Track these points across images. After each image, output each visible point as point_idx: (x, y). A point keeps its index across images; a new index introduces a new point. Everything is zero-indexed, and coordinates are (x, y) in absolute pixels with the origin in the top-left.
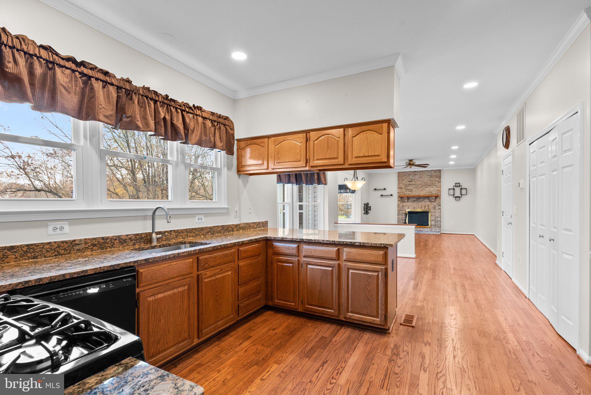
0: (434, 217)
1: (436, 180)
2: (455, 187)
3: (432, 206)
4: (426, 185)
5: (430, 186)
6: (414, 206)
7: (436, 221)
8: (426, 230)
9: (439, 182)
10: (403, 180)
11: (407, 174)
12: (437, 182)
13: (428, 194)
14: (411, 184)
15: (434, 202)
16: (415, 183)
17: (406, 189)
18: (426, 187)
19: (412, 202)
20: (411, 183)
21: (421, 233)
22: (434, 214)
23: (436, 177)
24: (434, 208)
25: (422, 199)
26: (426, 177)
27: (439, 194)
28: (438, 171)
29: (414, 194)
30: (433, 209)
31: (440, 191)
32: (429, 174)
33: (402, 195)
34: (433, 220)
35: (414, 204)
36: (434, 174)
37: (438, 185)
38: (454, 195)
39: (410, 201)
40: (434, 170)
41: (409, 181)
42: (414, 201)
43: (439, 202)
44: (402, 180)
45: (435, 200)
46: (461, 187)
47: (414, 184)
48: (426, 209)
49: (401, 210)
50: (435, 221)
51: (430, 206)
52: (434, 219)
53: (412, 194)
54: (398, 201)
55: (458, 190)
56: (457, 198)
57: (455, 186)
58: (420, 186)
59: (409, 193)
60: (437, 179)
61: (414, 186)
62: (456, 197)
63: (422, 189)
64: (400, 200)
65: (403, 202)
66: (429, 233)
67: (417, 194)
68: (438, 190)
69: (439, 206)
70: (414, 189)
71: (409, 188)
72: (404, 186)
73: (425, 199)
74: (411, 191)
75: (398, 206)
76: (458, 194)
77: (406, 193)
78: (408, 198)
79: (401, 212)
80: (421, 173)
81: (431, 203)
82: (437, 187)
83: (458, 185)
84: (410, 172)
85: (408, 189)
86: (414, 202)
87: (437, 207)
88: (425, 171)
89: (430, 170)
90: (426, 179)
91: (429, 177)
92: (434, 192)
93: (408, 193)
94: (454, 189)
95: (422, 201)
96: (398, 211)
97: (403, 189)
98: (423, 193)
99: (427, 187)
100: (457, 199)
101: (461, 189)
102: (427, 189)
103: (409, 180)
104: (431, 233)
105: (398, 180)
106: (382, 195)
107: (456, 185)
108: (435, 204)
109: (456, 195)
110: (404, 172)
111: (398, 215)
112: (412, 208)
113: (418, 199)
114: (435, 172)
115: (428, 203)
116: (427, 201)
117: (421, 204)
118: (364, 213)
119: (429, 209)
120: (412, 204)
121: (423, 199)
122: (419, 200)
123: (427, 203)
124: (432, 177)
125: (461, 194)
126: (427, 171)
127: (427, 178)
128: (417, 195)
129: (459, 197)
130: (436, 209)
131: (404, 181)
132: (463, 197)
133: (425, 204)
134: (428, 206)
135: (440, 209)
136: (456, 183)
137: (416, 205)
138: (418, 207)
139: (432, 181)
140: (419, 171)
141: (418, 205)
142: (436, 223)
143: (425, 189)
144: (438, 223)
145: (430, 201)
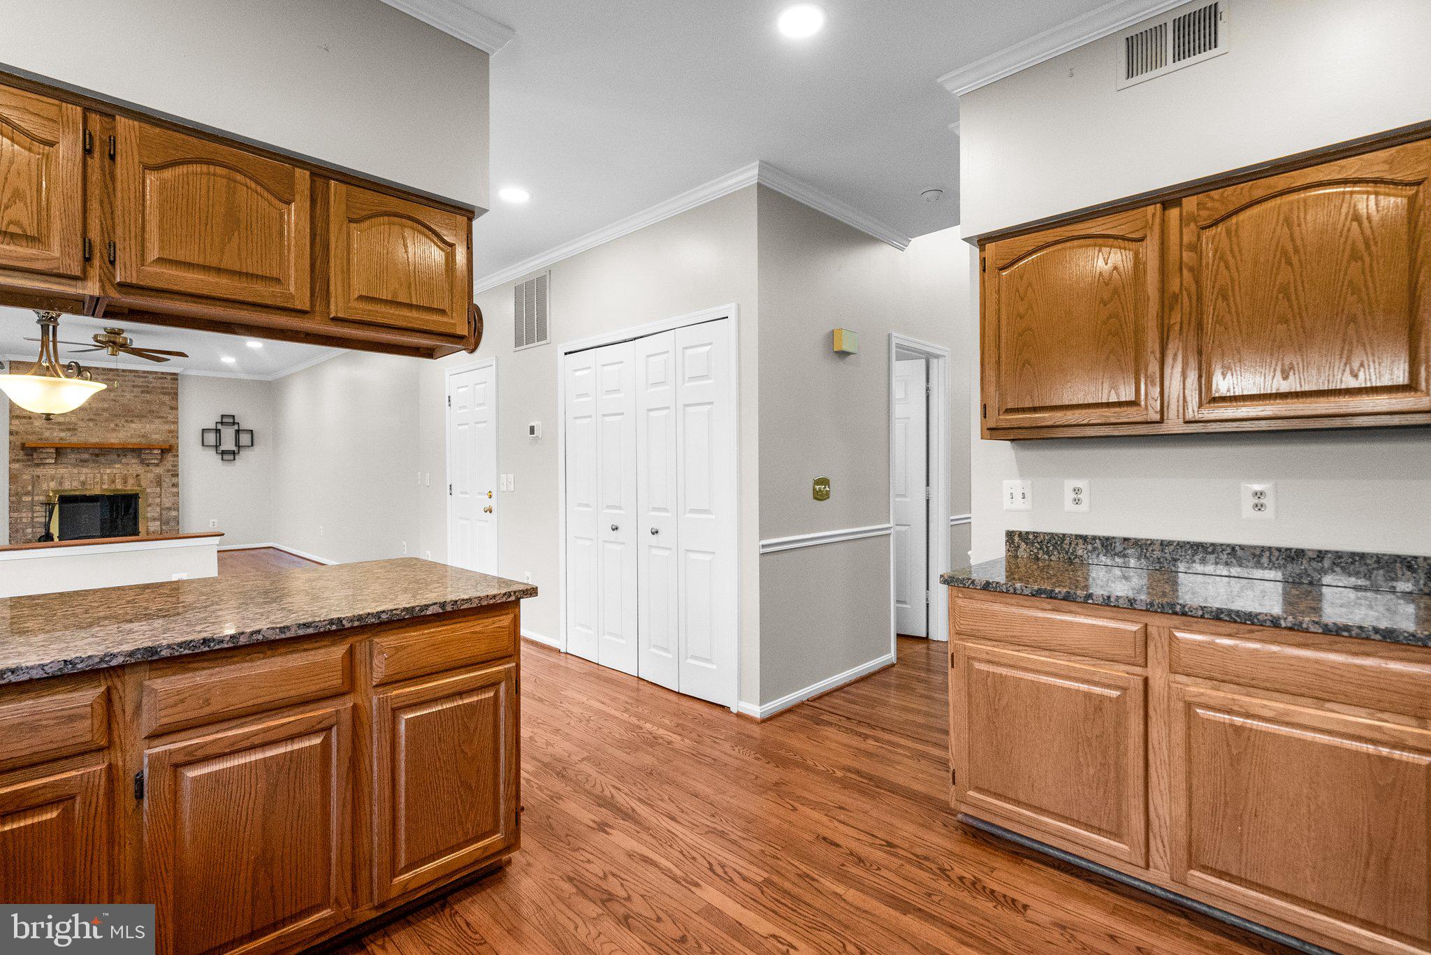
0: (158, 509)
1: (163, 403)
2: (219, 427)
3: (151, 476)
5: (141, 417)
6: (82, 478)
7: (164, 518)
9: (172, 408)
12: (167, 409)
13: (134, 441)
15: (157, 465)
18: (127, 421)
19: (75, 465)
22: (158, 500)
23: (165, 394)
24: (159, 482)
25: (113, 456)
27: (172, 441)
28: (169, 377)
29: (83, 440)
30: (154, 484)
31: (174, 434)
32: (139, 381)
33: (31, 441)
34: (154, 519)
35: (85, 471)
36: (158, 384)
37: (170, 417)
38: (216, 446)
39: (65, 460)
40: (156, 373)
42: (84, 460)
43: (173, 466)
45: (161, 460)
46: (236, 427)
48: (130, 487)
49: (27, 494)
50: (160, 519)
51: (142, 477)
52: (156, 515)
53: (76, 440)
54: (13, 461)
55: (228, 434)
56: (229, 456)
57: (222, 423)
58: (106, 415)
59: (64, 434)
60: (166, 399)
61: (83, 415)
62: (223, 453)
63: (112, 425)
64: (21, 456)
65: (39, 465)
67: (94, 440)
68: (170, 432)
69: (173, 476)
70: (83, 424)
71: (63, 419)
73: (125, 456)
74: (70, 430)
75: (15, 477)
76: (228, 444)
77: (49, 434)
78: (59, 451)
79: (26, 499)
80: (111, 377)
81: (147, 469)
82: (166, 422)
83: (228, 420)
85: (61, 424)
86: (82, 466)
87: (167, 480)
88: (124, 371)
89: (144, 372)
90: (128, 395)
91: (139, 390)
92: (154, 437)
93: (59, 436)
94: (218, 431)
95: (115, 462)
96: (15, 494)
97: (39, 423)
98: (116, 438)
99: (132, 422)
100: (226, 457)
101: (238, 432)
102: (133, 425)
107: (225, 420)
108: (158, 470)
109: (223, 448)
112: (76, 483)
113: (97, 455)
114: (161, 378)
115: (136, 469)
116: (134, 461)
117: (108, 471)
119: (139, 485)
120: (76, 471)
121: (118, 456)
122: (102, 459)
123: (133, 467)
124: (148, 392)
125: (239, 446)
126: (131, 371)
127: (132, 392)
128: (97, 444)
129: (233, 453)
130: (164, 485)
132: (243, 453)
133: (126, 472)
134: (137, 476)
135: (175, 485)
136: (223, 416)
137: (92, 476)
138: (98, 480)
139: (148, 402)
140: (104, 369)
141: (98, 475)
142: (163, 527)
143: (125, 424)
144: (172, 524)
145: (143, 462)
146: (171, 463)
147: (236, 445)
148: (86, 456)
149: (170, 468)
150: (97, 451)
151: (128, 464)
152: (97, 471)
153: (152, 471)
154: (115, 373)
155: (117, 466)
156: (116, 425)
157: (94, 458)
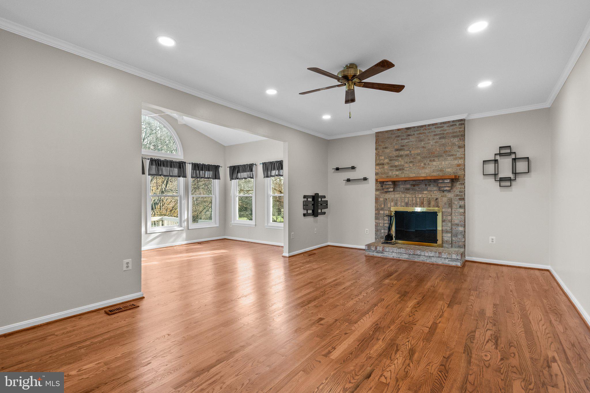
0: (450, 224)
1: (453, 144)
2: (498, 157)
3: (445, 199)
4: (432, 156)
5: (439, 156)
6: (406, 201)
7: (454, 232)
8: (427, 254)
9: (460, 147)
10: (386, 148)
11: (394, 136)
12: (456, 148)
13: (435, 174)
14: (401, 156)
15: (449, 191)
16: (408, 152)
17: (392, 166)
18: (431, 161)
19: (403, 192)
20: (402, 153)
21: (416, 260)
22: (449, 218)
23: (454, 137)
24: (450, 204)
25: (423, 186)
26: (431, 138)
27: (460, 173)
28: (458, 123)
29: (407, 175)
30: (447, 206)
31: (462, 167)
32: (438, 131)
33: (383, 178)
34: (447, 232)
35: (408, 195)
36: (450, 130)
37: (459, 155)
38: (495, 175)
39: (398, 189)
40: (449, 122)
41: (397, 150)
42: (408, 189)
43: (460, 192)
44: (383, 148)
45: (452, 187)
46: (513, 156)
47: (407, 155)
48: (432, 208)
49: (382, 209)
50: (451, 232)
51: (439, 200)
52: (449, 229)
53: (403, 176)
54: (377, 190)
55: (505, 163)
56: (505, 182)
57: (500, 154)
58: (419, 158)
59: (397, 173)
60: (456, 140)
61: (407, 159)
62: (502, 180)
63: (422, 165)
64: (380, 188)
65: (386, 192)
66: (434, 260)
67: (412, 175)
68: (459, 165)
69: (460, 199)
70: (406, 165)
71: (397, 163)
72: (387, 161)
73: (430, 185)
74: (400, 170)
75: (377, 199)
76: (506, 171)
77: (390, 173)
78: (395, 183)
79: (382, 212)
80: (422, 131)
81: (443, 194)
82: (455, 159)
83: (505, 151)
84: (398, 130)
85: (396, 166)
86: (407, 193)
87: (456, 203)
88: (429, 125)
89: (441, 123)
90: (432, 142)
91: (438, 137)
93: (395, 174)
94: (496, 161)
95: (424, 190)
96: (377, 209)
97: (386, 167)
98: (424, 173)
99: (434, 161)
100: (503, 184)
101: (514, 160)
102: (434, 163)
103: (396, 147)
104: (440, 261)
105: (376, 149)
106: (348, 180)
107: (503, 151)
108: (450, 195)
109: (501, 175)
110: (387, 132)
111: (377, 218)
112: (403, 204)
113: (414, 185)
114: (452, 125)
115: (436, 194)
116: (435, 188)
117: (420, 196)
118: (304, 215)
119: (438, 207)
120: (403, 196)
121: (426, 185)
122: (417, 188)
123: (433, 193)
124: (444, 138)
125: (515, 173)
126: (433, 125)
127: (434, 139)
128: (414, 177)
129: (509, 179)
130: (454, 206)
131: (387, 151)
132: (520, 180)
133: (430, 197)
134: (437, 199)
135: (463, 207)
136: (501, 148)
137: (411, 199)
138: (414, 202)
139: (444, 145)
140: (418, 127)
141: (414, 199)
142: (453, 238)
143: (430, 163)
144: (460, 237)
145: (440, 190)
146: (459, 190)
147: (513, 173)
148: (408, 186)
149: (458, 193)
150: (414, 183)
151: (431, 191)
152: (414, 196)
153: (445, 196)
154: (424, 128)
155: (425, 192)
156: (425, 164)
157: (413, 187)
